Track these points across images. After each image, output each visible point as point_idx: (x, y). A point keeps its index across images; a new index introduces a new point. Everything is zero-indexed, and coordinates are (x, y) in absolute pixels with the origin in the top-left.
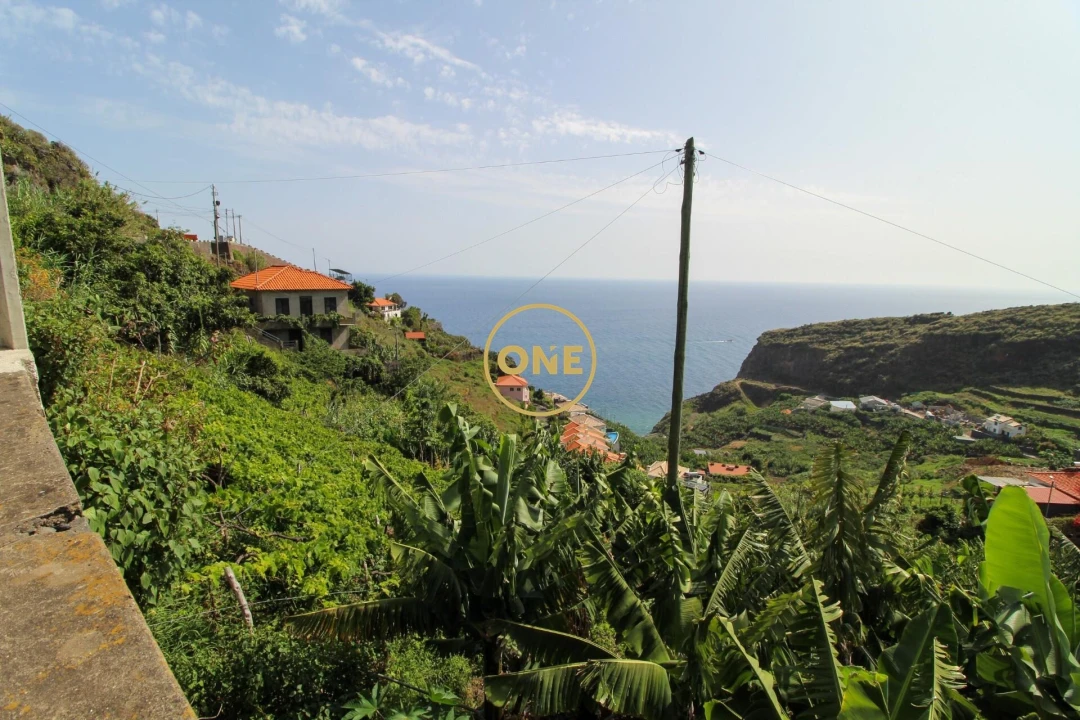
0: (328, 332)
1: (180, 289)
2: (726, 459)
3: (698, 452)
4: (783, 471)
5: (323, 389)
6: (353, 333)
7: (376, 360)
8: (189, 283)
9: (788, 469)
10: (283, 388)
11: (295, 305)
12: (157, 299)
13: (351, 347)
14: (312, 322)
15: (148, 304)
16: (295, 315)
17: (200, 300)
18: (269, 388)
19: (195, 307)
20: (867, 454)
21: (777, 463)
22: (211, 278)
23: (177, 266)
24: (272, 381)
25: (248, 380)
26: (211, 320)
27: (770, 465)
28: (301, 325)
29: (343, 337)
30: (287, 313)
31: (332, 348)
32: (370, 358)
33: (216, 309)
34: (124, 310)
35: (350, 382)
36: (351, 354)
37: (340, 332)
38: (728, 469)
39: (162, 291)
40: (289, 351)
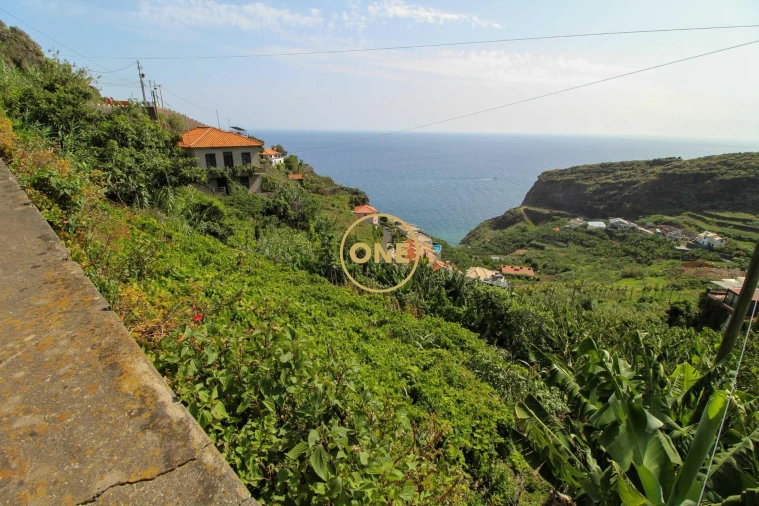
0: (246, 180)
1: (144, 152)
2: (513, 263)
3: (494, 258)
4: (553, 271)
5: (249, 225)
6: (265, 180)
7: (283, 201)
8: (151, 147)
9: (557, 269)
10: (229, 230)
11: (220, 159)
12: (129, 162)
13: (263, 191)
14: (235, 172)
15: (121, 166)
16: (220, 167)
17: (162, 162)
18: (220, 231)
19: (160, 168)
20: (613, 259)
21: (549, 265)
22: (166, 142)
23: (139, 133)
24: (221, 225)
25: (204, 225)
26: (174, 179)
27: (545, 266)
28: (227, 175)
29: (256, 185)
30: (215, 165)
31: (250, 192)
32: (278, 200)
33: (176, 172)
34: (106, 173)
35: (268, 218)
36: (264, 196)
37: (255, 180)
38: (516, 270)
39: (132, 156)
40: (219, 195)
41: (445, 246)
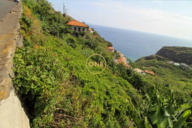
0: (82, 35)
1: (60, 24)
2: (149, 70)
3: (143, 67)
4: (160, 74)
5: (81, 46)
6: (87, 36)
7: (90, 42)
8: (61, 23)
9: (161, 74)
10: (76, 46)
11: (77, 29)
12: (56, 26)
13: (86, 38)
14: (80, 33)
15: (54, 26)
16: (77, 31)
17: (63, 27)
18: (73, 46)
19: (62, 28)
20: (179, 75)
21: (159, 73)
22: (65, 22)
23: (59, 19)
24: (74, 44)
25: (70, 44)
26: (65, 31)
27: (158, 73)
28: (78, 33)
29: (85, 36)
30: (76, 30)
31: (83, 38)
32: (89, 41)
33: (66, 29)
34: (50, 27)
35: (86, 45)
36: (86, 40)
37: (85, 35)
38: (149, 72)
39: (57, 24)
40: (76, 38)
41: (130, 61)
